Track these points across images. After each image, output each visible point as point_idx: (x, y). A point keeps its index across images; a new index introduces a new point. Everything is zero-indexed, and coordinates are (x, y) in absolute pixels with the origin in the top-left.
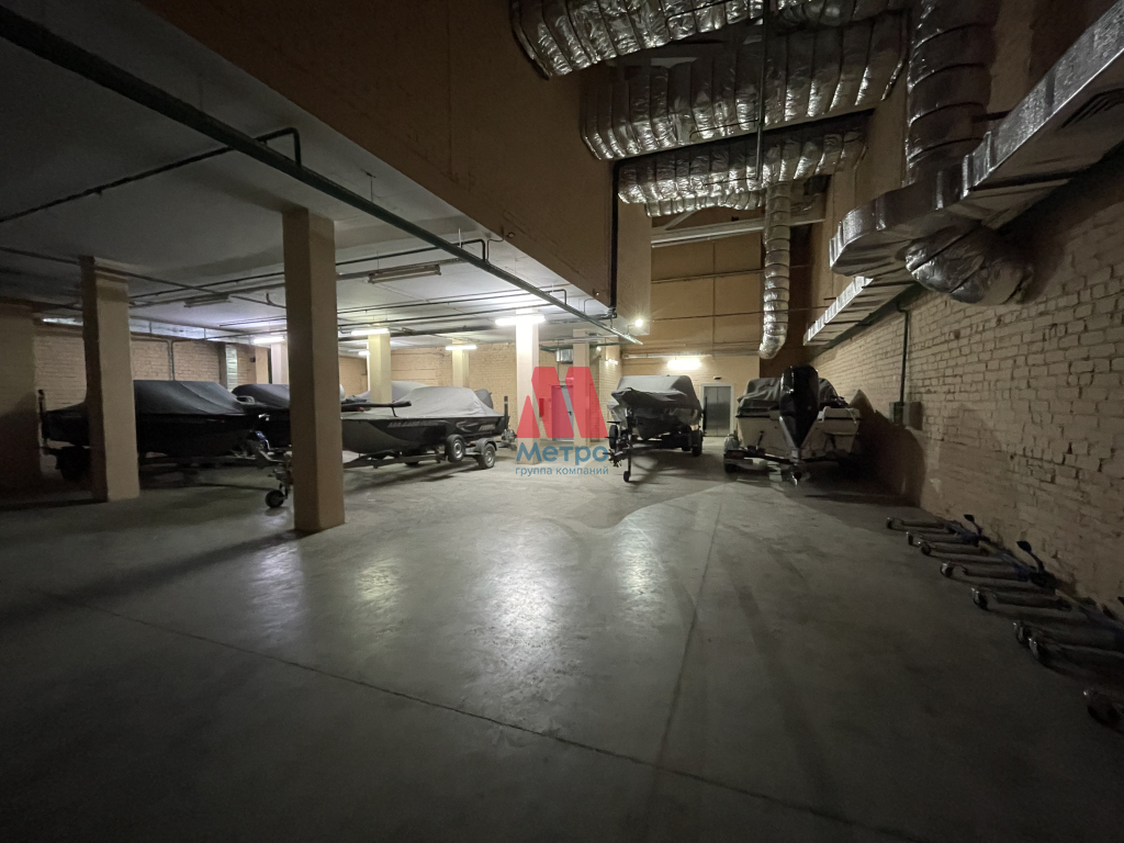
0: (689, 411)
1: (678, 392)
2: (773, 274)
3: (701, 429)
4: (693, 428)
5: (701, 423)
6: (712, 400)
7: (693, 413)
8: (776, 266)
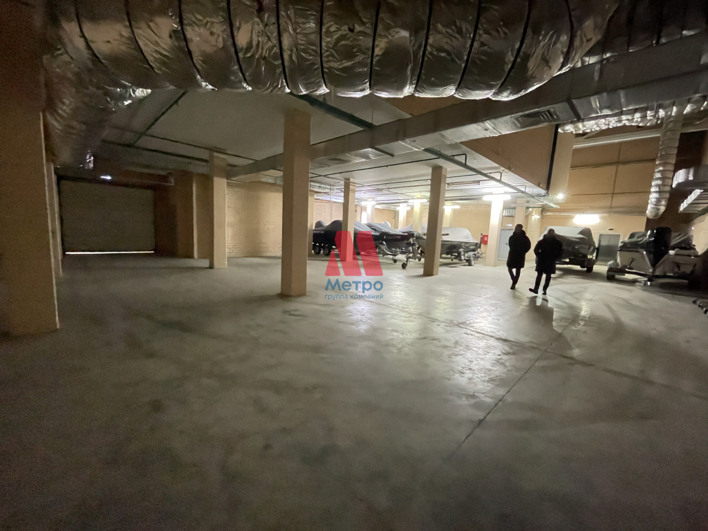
0: (587, 247)
1: (582, 236)
2: (661, 168)
3: (594, 258)
4: (589, 257)
5: (595, 255)
6: (604, 243)
7: (589, 249)
8: (664, 164)
